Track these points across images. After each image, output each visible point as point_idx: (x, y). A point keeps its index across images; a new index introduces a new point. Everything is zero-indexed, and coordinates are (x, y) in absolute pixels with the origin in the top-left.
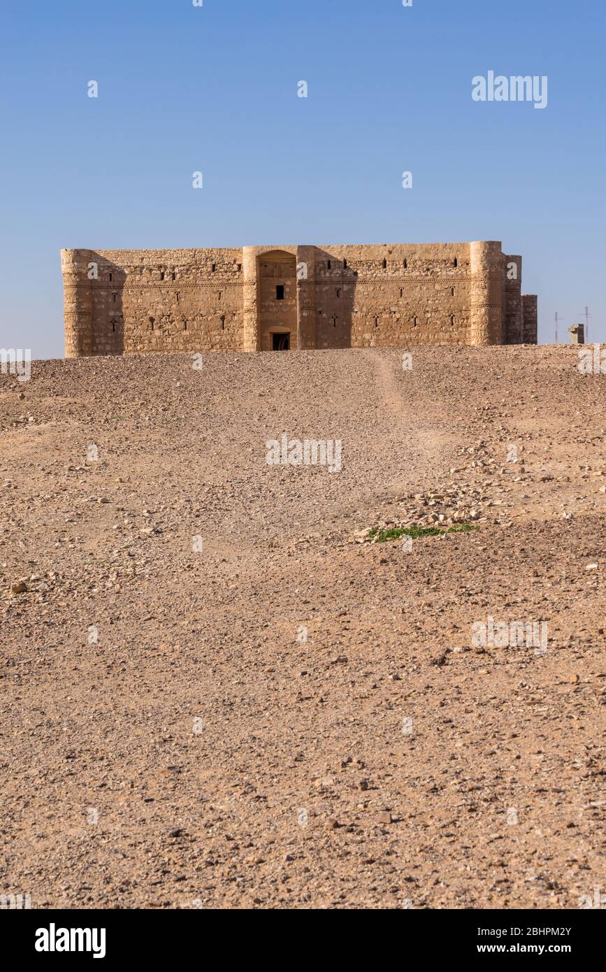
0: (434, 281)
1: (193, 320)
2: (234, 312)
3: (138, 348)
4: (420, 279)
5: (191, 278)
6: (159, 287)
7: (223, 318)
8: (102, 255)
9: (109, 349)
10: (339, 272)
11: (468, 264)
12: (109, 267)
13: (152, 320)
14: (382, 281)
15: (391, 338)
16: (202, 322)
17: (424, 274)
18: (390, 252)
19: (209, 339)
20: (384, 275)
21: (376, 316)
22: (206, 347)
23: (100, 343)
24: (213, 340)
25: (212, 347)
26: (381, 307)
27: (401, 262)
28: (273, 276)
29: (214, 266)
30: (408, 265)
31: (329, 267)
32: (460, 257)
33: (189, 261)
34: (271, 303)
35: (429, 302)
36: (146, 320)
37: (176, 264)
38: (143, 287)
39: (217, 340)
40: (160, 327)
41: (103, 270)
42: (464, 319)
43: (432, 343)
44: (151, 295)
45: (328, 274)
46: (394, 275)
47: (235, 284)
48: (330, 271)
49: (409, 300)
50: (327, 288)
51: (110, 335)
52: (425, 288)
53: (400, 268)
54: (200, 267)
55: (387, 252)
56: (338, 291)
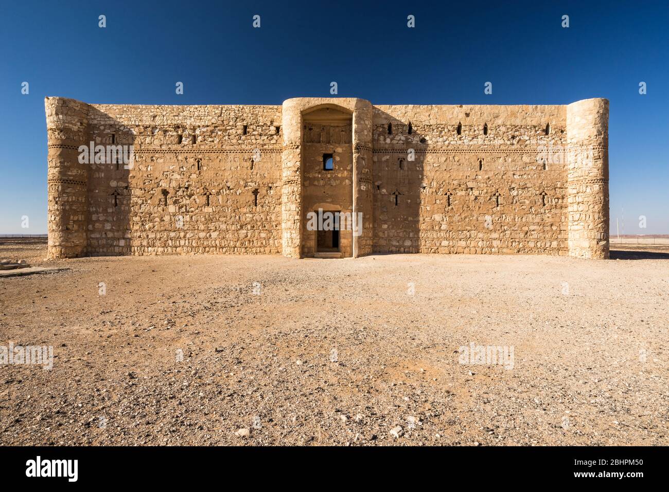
0: (521, 152)
1: (218, 193)
2: (270, 185)
3: (147, 227)
4: (504, 148)
5: (215, 142)
6: (176, 152)
7: (256, 192)
8: (102, 111)
9: (109, 228)
10: (403, 138)
11: (562, 132)
12: (111, 125)
13: (165, 192)
14: (457, 150)
15: (467, 220)
16: (229, 197)
17: (509, 143)
18: (467, 115)
19: (237, 217)
20: (460, 142)
21: (448, 193)
22: (233, 228)
23: (98, 221)
24: (243, 219)
25: (242, 227)
26: (456, 182)
27: (481, 128)
28: (319, 142)
29: (245, 127)
30: (489, 131)
31: (390, 132)
32: (554, 123)
33: (213, 121)
34: (317, 175)
35: (515, 176)
36: (157, 192)
37: (198, 124)
38: (155, 151)
39: (248, 219)
40: (175, 202)
41: (104, 130)
42: (558, 199)
43: (519, 226)
44: (164, 162)
45: (388, 141)
46: (471, 143)
47: (272, 151)
48: (391, 136)
49: (490, 174)
50: (388, 157)
51: (110, 210)
52: (510, 160)
53: (478, 135)
54: (228, 128)
55: (464, 115)
56: (401, 161)
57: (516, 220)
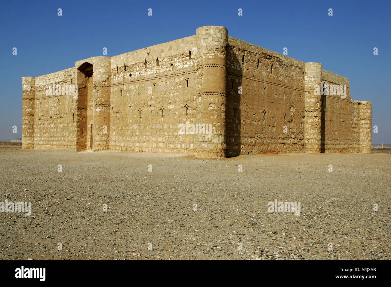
0: (175, 75)
4: (166, 74)
10: (122, 75)
13: (51, 117)
14: (144, 80)
15: (147, 128)
17: (168, 69)
19: (68, 129)
20: (145, 74)
21: (140, 110)
25: (69, 134)
26: (143, 102)
29: (71, 79)
30: (160, 63)
31: (118, 72)
32: (193, 50)
33: (63, 78)
35: (172, 95)
36: (49, 117)
37: (59, 81)
40: (53, 122)
42: (194, 109)
44: (51, 102)
46: (151, 73)
48: (118, 75)
49: (159, 94)
50: (116, 89)
51: (38, 127)
52: (169, 82)
53: (154, 67)
54: (67, 81)
55: (147, 54)
56: (121, 90)
57: (171, 127)
